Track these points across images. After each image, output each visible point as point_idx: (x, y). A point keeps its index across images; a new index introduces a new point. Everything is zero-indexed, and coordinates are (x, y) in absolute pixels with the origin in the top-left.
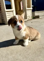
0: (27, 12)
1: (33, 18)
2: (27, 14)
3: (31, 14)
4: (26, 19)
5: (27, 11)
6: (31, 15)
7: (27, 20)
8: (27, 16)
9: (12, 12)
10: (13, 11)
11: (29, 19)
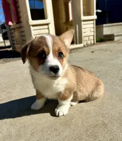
0: (83, 26)
1: (97, 41)
2: (83, 30)
3: (92, 29)
4: (81, 42)
5: (83, 23)
6: (92, 33)
7: (82, 45)
8: (83, 35)
9: (46, 27)
10: (47, 24)
11: (89, 42)
